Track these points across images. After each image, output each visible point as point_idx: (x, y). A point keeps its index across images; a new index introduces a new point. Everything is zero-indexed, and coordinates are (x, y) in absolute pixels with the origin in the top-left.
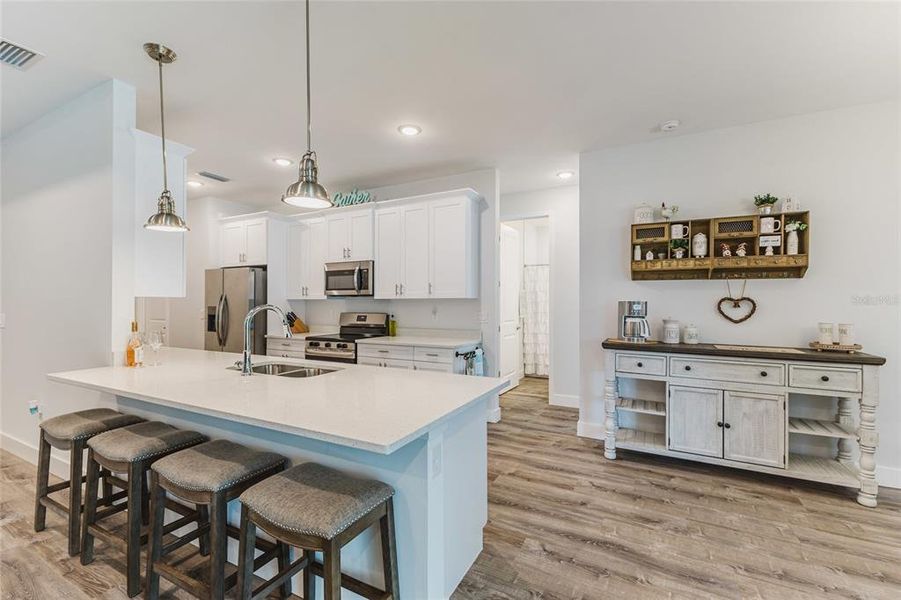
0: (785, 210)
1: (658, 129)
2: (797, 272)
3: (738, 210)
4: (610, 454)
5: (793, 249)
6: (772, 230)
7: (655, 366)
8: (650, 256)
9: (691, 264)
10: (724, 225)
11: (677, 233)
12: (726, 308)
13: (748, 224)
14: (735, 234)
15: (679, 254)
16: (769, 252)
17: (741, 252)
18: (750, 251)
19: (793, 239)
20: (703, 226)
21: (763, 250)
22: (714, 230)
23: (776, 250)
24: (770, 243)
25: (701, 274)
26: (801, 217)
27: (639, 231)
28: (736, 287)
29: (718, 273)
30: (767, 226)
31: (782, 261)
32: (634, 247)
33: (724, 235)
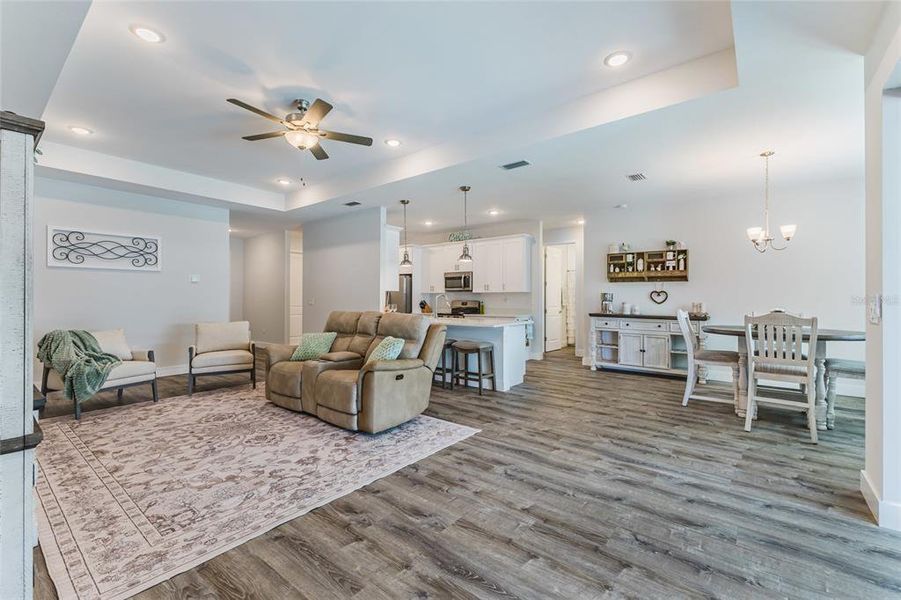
0: (678, 249)
1: (618, 207)
2: (684, 278)
3: (656, 246)
4: (594, 369)
5: (682, 268)
6: (672, 258)
7: (613, 325)
8: (617, 270)
9: (635, 274)
10: (651, 255)
11: (630, 258)
12: (654, 296)
13: (661, 255)
14: (655, 260)
15: (630, 269)
16: (671, 269)
17: (659, 269)
18: (663, 268)
19: (682, 262)
20: (641, 255)
21: (668, 267)
22: (646, 257)
23: (674, 268)
24: (671, 264)
25: (641, 279)
26: (684, 252)
27: (612, 258)
28: (658, 286)
29: (651, 279)
30: (670, 256)
31: (677, 273)
32: (609, 265)
33: (650, 260)
